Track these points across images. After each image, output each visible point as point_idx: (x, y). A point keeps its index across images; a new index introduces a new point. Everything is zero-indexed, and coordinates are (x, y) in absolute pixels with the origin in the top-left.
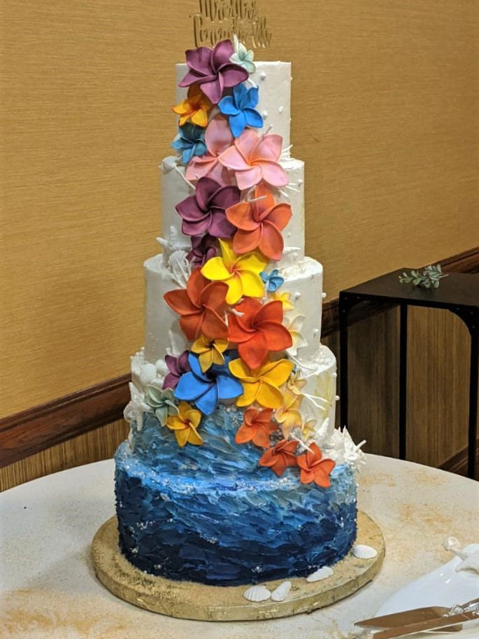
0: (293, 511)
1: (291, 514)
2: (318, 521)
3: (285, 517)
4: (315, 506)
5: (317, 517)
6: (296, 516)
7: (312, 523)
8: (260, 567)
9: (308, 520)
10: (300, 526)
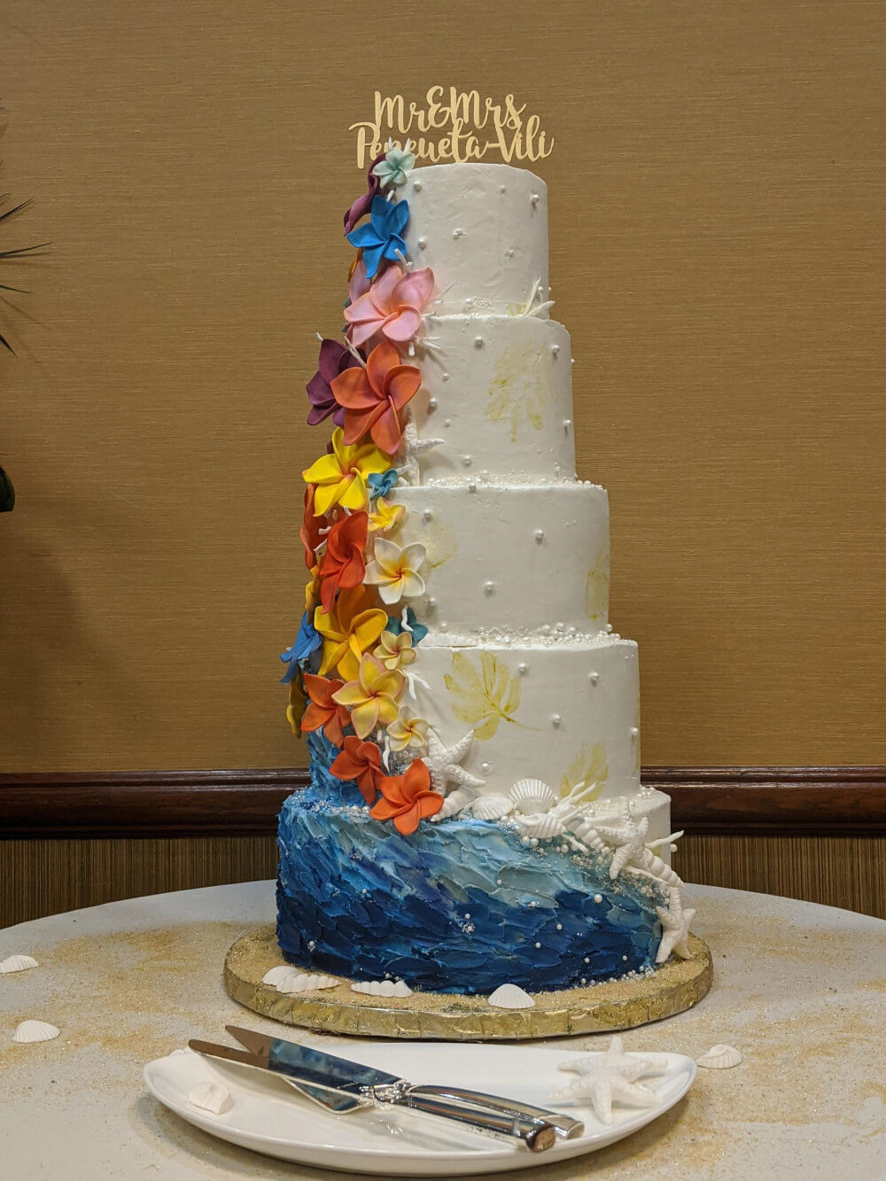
0: (357, 861)
1: (354, 865)
2: (400, 896)
3: (346, 869)
4: (398, 867)
5: (400, 888)
6: (362, 871)
7: (388, 896)
8: (315, 944)
9: (380, 887)
10: (364, 891)
